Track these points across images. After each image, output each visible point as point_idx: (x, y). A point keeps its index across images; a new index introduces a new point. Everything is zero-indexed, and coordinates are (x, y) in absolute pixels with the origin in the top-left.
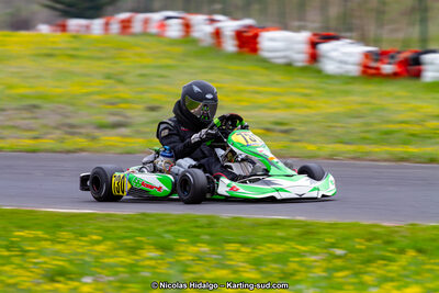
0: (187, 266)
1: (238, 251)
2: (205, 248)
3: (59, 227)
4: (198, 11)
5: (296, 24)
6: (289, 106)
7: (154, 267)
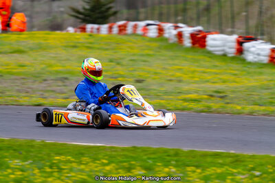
3: (82, 154)
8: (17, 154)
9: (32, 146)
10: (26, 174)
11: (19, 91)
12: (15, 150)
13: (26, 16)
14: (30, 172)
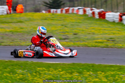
0: (87, 78)
1: (101, 74)
2: (92, 73)
3: (50, 67)
4: (88, 7)
5: (116, 10)
6: (114, 34)
7: (77, 78)
8: (20, 67)
9: (27, 64)
10: (24, 76)
11: (21, 40)
12: (19, 66)
13: (24, 6)
14: (26, 75)
